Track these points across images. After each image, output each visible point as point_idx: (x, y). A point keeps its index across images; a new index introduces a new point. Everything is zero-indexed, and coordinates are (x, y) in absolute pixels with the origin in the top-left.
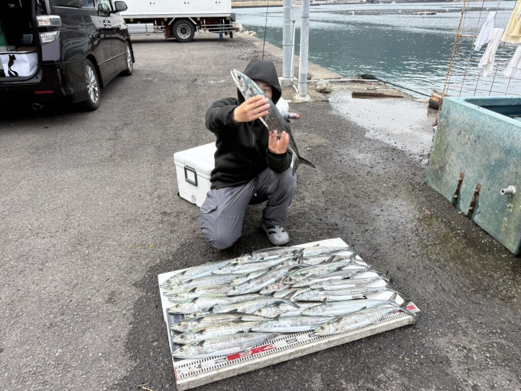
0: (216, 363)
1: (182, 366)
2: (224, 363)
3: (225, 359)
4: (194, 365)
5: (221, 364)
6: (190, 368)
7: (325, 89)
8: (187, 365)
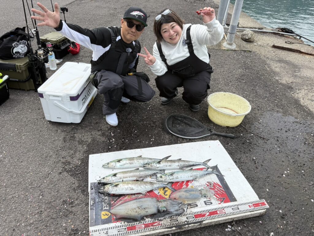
0: (119, 232)
1: (95, 231)
2: (124, 232)
3: (126, 229)
4: (103, 231)
5: (122, 233)
6: (100, 233)
7: (250, 38)
8: (98, 231)
